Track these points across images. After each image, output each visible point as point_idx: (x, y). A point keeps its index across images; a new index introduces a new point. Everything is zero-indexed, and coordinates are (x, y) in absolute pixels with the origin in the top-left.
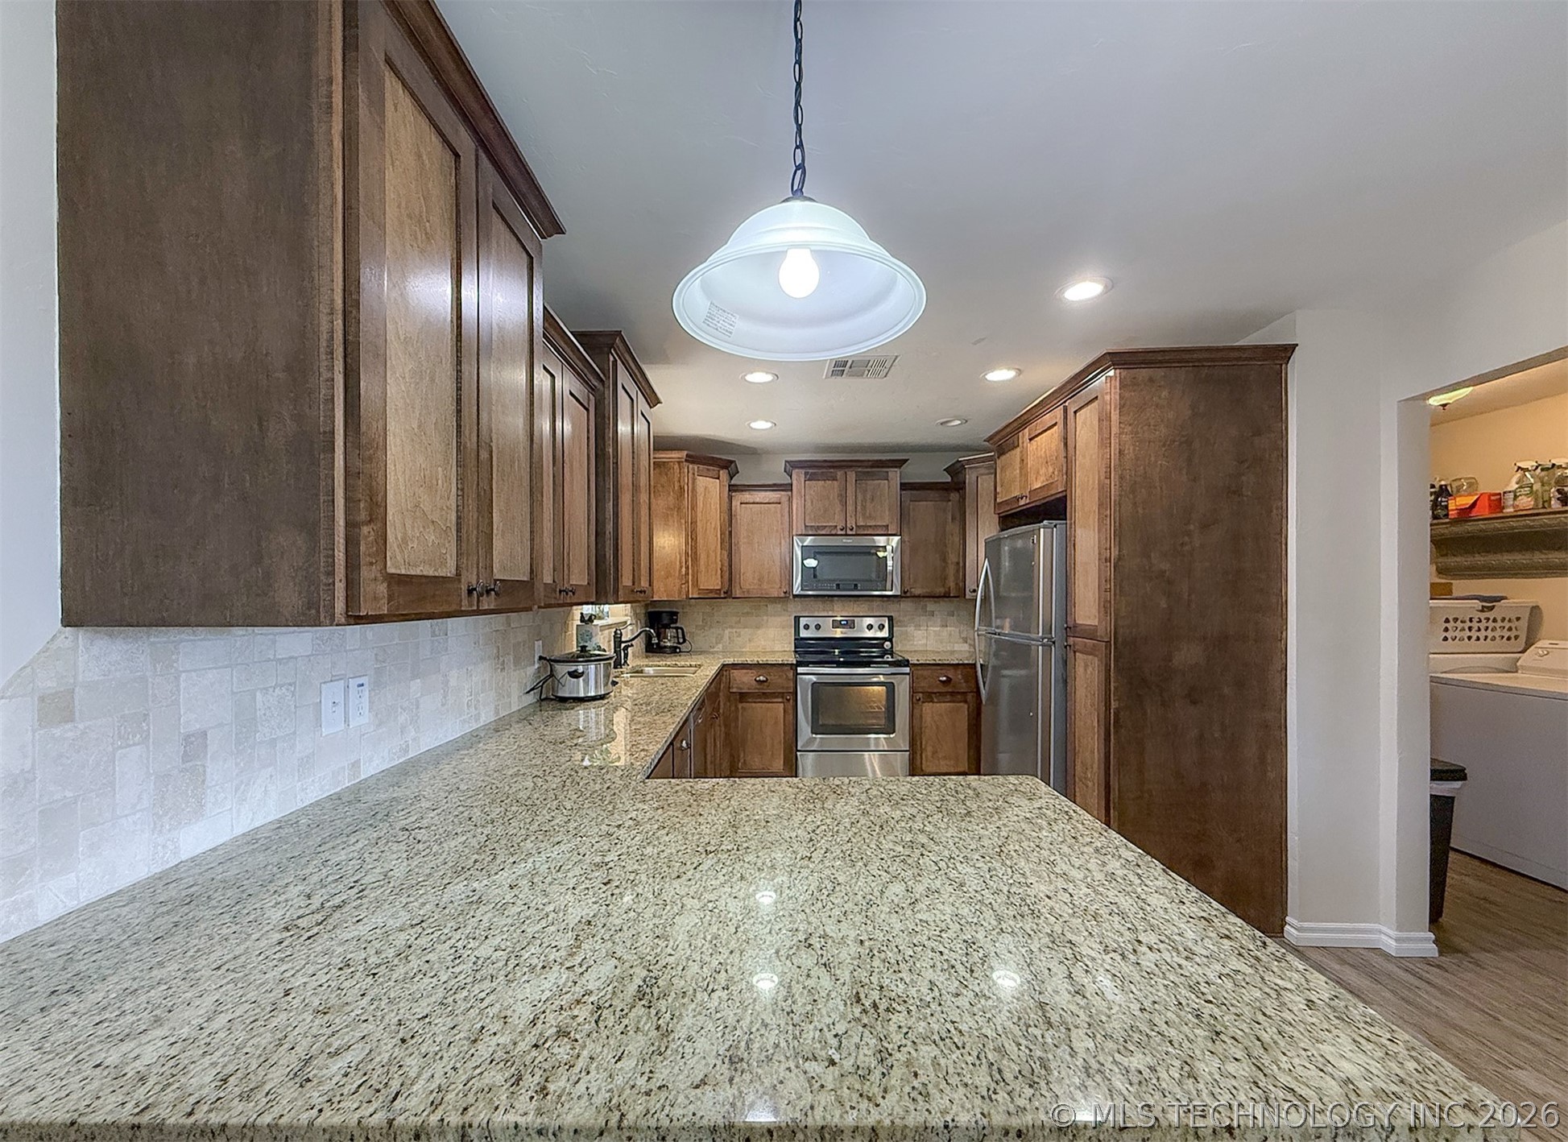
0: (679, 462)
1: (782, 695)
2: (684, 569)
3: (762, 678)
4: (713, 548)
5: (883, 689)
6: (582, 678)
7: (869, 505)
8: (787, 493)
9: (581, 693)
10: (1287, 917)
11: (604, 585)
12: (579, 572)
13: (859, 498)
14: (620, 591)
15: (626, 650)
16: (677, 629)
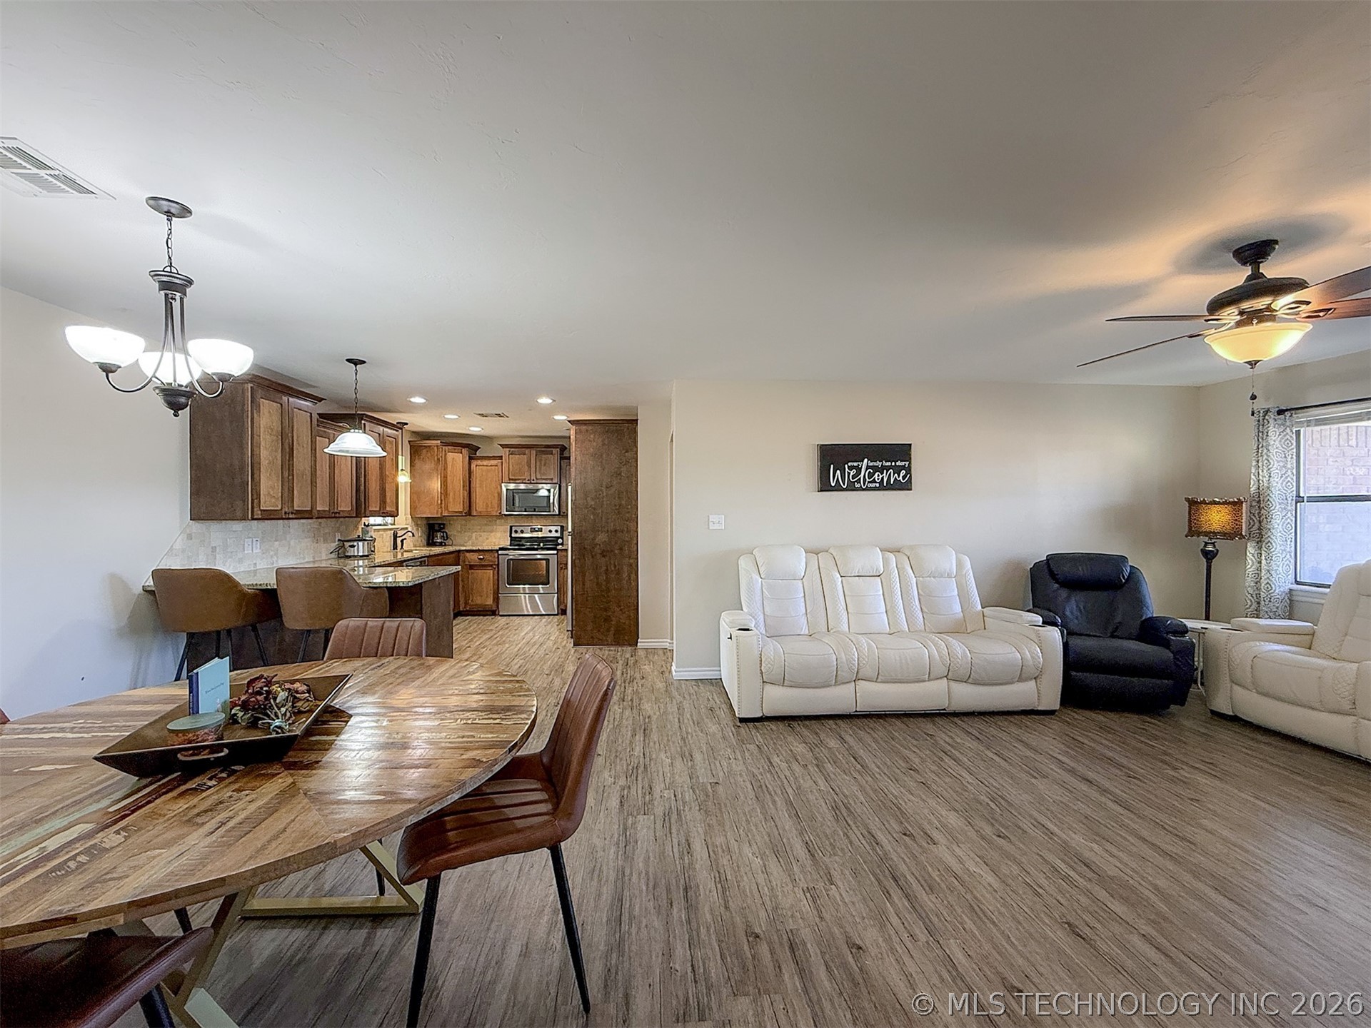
0: (437, 446)
1: (491, 566)
2: (439, 502)
3: (482, 557)
4: (457, 488)
5: (544, 562)
6: (356, 547)
7: (543, 468)
8: (500, 461)
9: (356, 554)
10: (638, 638)
11: (360, 510)
12: (345, 505)
13: (538, 464)
14: (367, 512)
15: (402, 541)
16: (443, 532)
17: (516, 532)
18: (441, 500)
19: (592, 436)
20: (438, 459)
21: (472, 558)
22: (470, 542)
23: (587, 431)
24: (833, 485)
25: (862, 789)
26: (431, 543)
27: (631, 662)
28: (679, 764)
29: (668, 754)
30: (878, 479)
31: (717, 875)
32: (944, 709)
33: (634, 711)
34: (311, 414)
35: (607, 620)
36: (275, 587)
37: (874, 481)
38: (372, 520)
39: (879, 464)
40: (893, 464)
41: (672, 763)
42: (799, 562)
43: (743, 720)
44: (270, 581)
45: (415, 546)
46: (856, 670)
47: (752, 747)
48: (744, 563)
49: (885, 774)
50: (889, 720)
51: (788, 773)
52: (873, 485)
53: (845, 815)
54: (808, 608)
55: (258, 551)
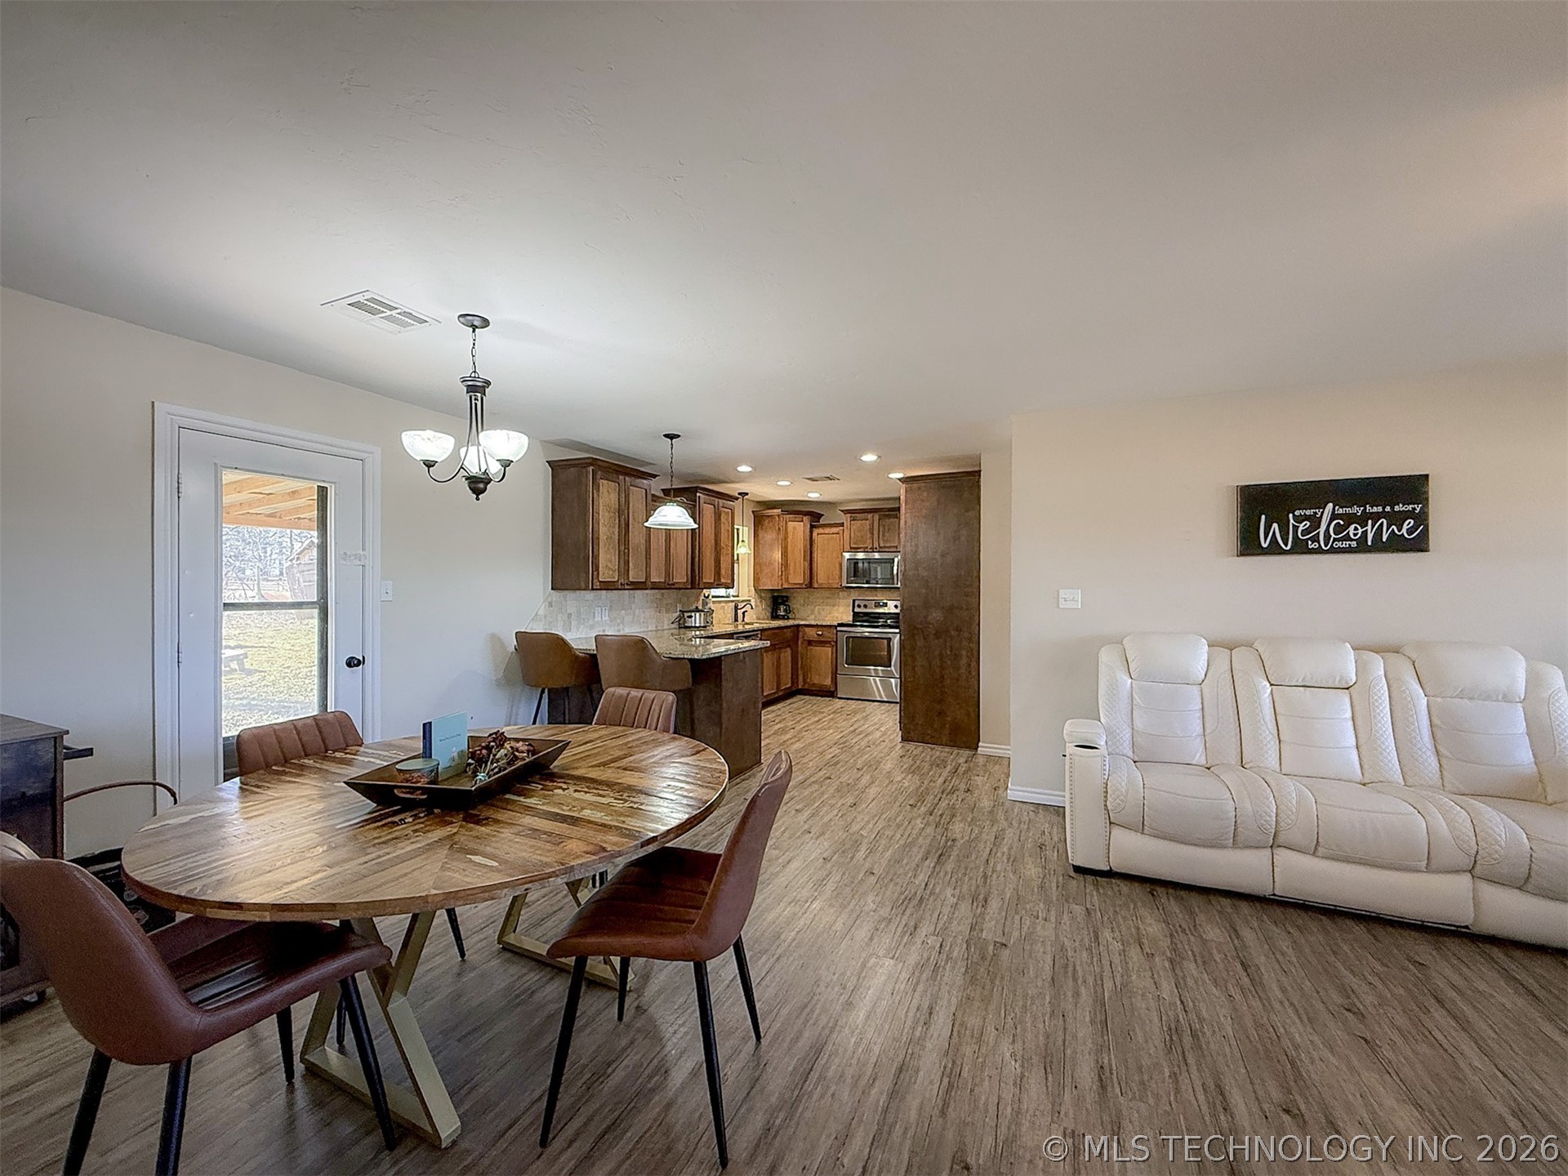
0: (779, 515)
1: (830, 642)
2: (780, 573)
3: (820, 633)
4: (798, 559)
5: (886, 641)
6: (693, 618)
7: (887, 534)
8: (842, 528)
9: (693, 625)
10: (979, 741)
11: (695, 582)
12: (681, 576)
13: (881, 529)
14: (702, 586)
15: (744, 613)
16: (786, 605)
17: (859, 606)
18: (782, 572)
19: (925, 494)
20: (779, 529)
21: (811, 633)
22: (813, 616)
23: (919, 488)
24: (1265, 546)
25: (1236, 1018)
26: (775, 616)
27: (962, 770)
28: (965, 908)
29: (957, 892)
30: (1355, 535)
31: (950, 1065)
32: (1467, 927)
33: (939, 830)
34: (646, 490)
35: (940, 714)
36: (595, 652)
37: (1347, 538)
38: (714, 592)
39: (1357, 510)
40: (1388, 509)
41: (957, 904)
42: (1198, 658)
43: (1079, 870)
44: (591, 646)
45: (758, 619)
46: (1273, 831)
47: (1078, 909)
48: (1107, 657)
49: (1292, 1004)
50: (1339, 920)
51: (1117, 960)
52: (1346, 544)
53: (1187, 1047)
54: (1207, 725)
55: (607, 618)
